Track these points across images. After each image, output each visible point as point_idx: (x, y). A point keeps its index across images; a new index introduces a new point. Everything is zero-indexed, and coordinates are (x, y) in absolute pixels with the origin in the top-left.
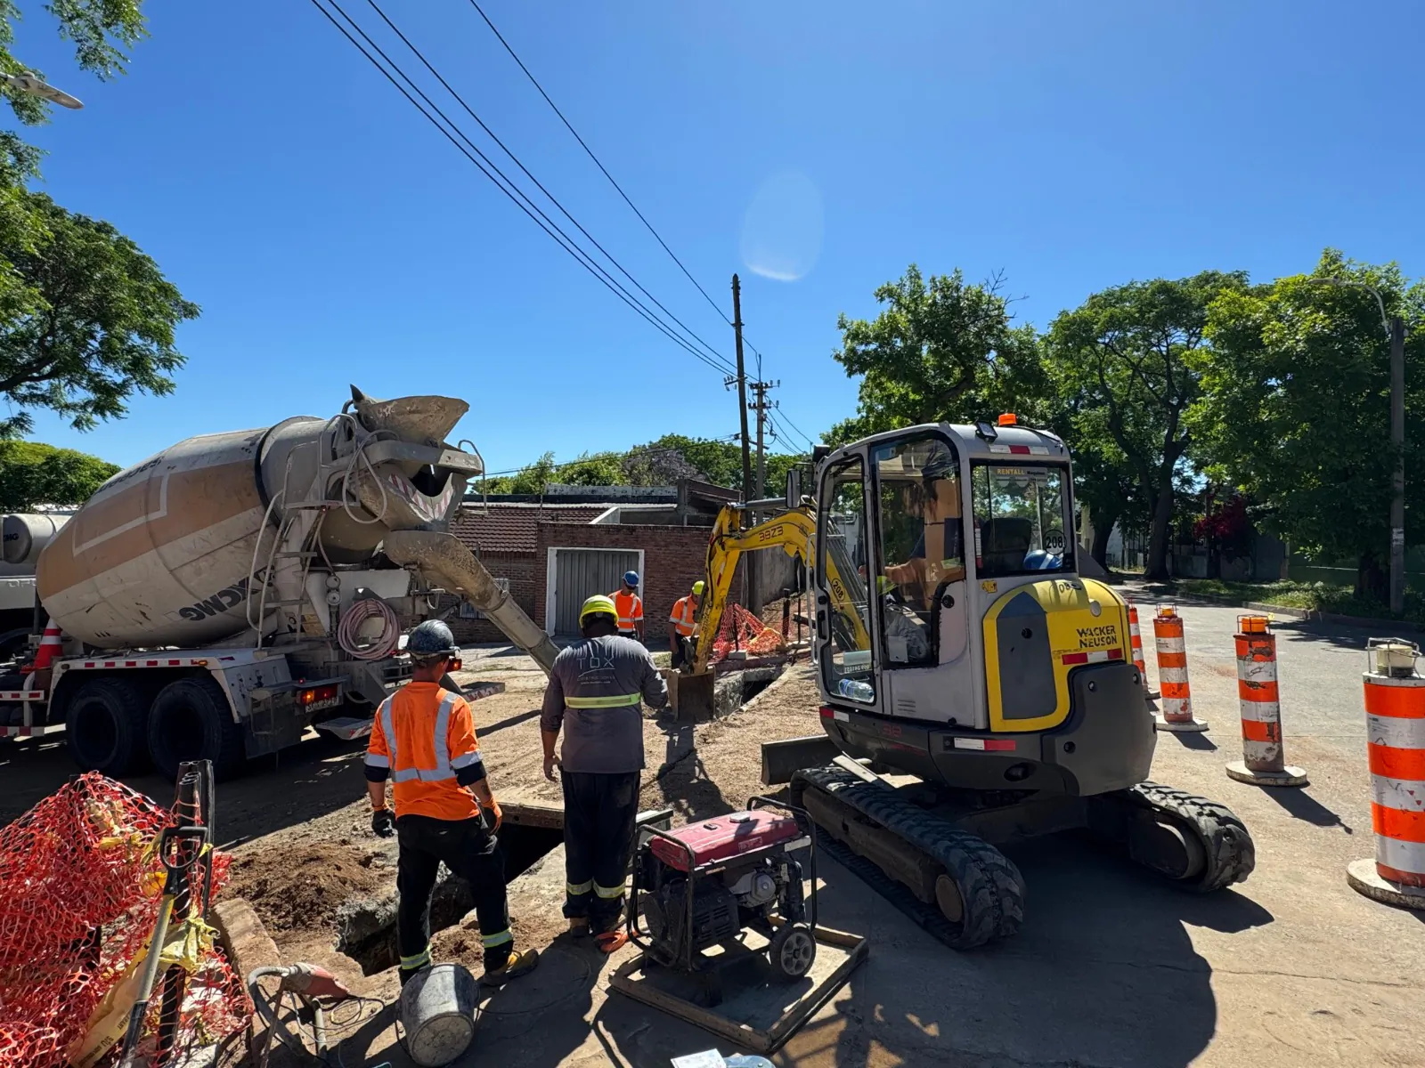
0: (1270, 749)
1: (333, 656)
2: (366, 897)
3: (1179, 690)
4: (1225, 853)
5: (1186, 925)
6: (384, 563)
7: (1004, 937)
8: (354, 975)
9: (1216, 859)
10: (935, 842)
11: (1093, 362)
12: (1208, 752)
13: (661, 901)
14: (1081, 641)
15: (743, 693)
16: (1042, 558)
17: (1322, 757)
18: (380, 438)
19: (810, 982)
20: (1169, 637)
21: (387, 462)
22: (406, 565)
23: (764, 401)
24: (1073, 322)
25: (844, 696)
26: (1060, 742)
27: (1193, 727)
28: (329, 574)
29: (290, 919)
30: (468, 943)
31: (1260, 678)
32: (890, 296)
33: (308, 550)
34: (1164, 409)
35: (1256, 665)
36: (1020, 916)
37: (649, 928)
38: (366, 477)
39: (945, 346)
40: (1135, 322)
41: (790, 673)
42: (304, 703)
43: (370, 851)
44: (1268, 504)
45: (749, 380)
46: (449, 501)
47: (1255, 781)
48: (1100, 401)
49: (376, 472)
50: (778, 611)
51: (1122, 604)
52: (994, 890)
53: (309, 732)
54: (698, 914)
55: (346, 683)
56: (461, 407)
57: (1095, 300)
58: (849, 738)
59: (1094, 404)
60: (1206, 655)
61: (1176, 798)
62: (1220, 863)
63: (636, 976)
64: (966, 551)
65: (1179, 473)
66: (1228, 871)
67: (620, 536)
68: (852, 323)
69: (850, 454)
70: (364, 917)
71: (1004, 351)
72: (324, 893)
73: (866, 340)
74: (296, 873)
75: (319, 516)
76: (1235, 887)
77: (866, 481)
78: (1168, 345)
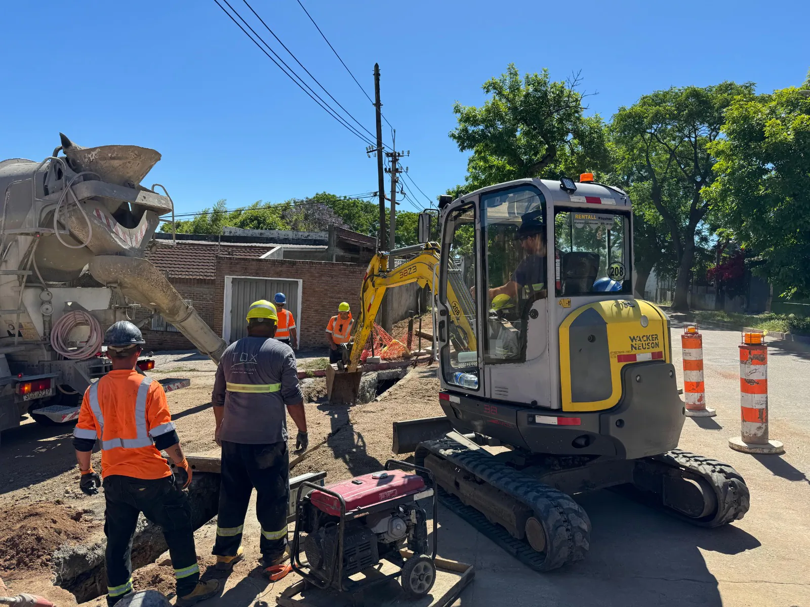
0: (760, 428)
1: (46, 356)
2: (78, 544)
3: (697, 387)
4: (729, 499)
5: (701, 550)
6: (89, 282)
7: (575, 562)
8: (69, 603)
9: (724, 503)
10: (526, 493)
11: (643, 147)
12: (716, 431)
13: (318, 542)
14: (632, 345)
15: (377, 388)
16: (607, 283)
17: (793, 434)
18: (86, 178)
19: (431, 598)
20: (692, 348)
21: (92, 199)
22: (108, 284)
23: (397, 167)
24: (630, 116)
25: (458, 384)
26: (613, 419)
27: (706, 414)
28: (43, 290)
29: (14, 561)
30: (163, 576)
31: (755, 377)
32: (495, 88)
33: (24, 269)
34: (691, 185)
35: (753, 367)
36: (587, 546)
37: (309, 561)
38: (74, 210)
39: (535, 129)
40: (674, 117)
41: (412, 373)
42: (23, 393)
43: (80, 509)
44: (760, 257)
45: (387, 150)
46: (144, 233)
47: (748, 450)
48: (645, 177)
49: (82, 206)
50: (403, 328)
51: (664, 318)
52: (569, 527)
53: (26, 418)
54: (348, 548)
55: (58, 379)
56: (155, 156)
57: (646, 100)
58: (460, 416)
59: (641, 179)
60: (714, 364)
61: (696, 460)
62: (726, 506)
63: (298, 597)
64: (548, 277)
65: (699, 233)
66: (732, 511)
67: (284, 268)
68: (464, 109)
69: (466, 202)
70: (76, 559)
71: (578, 135)
72: (43, 541)
73: (475, 122)
74: (18, 526)
75: (33, 242)
76: (736, 523)
77: (477, 222)
78: (696, 137)
